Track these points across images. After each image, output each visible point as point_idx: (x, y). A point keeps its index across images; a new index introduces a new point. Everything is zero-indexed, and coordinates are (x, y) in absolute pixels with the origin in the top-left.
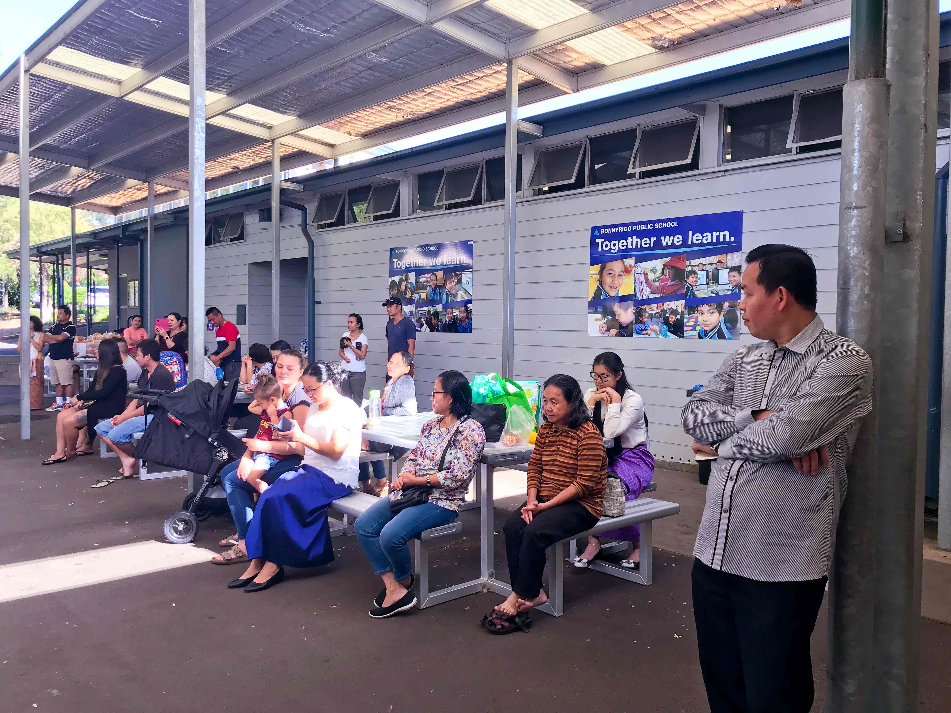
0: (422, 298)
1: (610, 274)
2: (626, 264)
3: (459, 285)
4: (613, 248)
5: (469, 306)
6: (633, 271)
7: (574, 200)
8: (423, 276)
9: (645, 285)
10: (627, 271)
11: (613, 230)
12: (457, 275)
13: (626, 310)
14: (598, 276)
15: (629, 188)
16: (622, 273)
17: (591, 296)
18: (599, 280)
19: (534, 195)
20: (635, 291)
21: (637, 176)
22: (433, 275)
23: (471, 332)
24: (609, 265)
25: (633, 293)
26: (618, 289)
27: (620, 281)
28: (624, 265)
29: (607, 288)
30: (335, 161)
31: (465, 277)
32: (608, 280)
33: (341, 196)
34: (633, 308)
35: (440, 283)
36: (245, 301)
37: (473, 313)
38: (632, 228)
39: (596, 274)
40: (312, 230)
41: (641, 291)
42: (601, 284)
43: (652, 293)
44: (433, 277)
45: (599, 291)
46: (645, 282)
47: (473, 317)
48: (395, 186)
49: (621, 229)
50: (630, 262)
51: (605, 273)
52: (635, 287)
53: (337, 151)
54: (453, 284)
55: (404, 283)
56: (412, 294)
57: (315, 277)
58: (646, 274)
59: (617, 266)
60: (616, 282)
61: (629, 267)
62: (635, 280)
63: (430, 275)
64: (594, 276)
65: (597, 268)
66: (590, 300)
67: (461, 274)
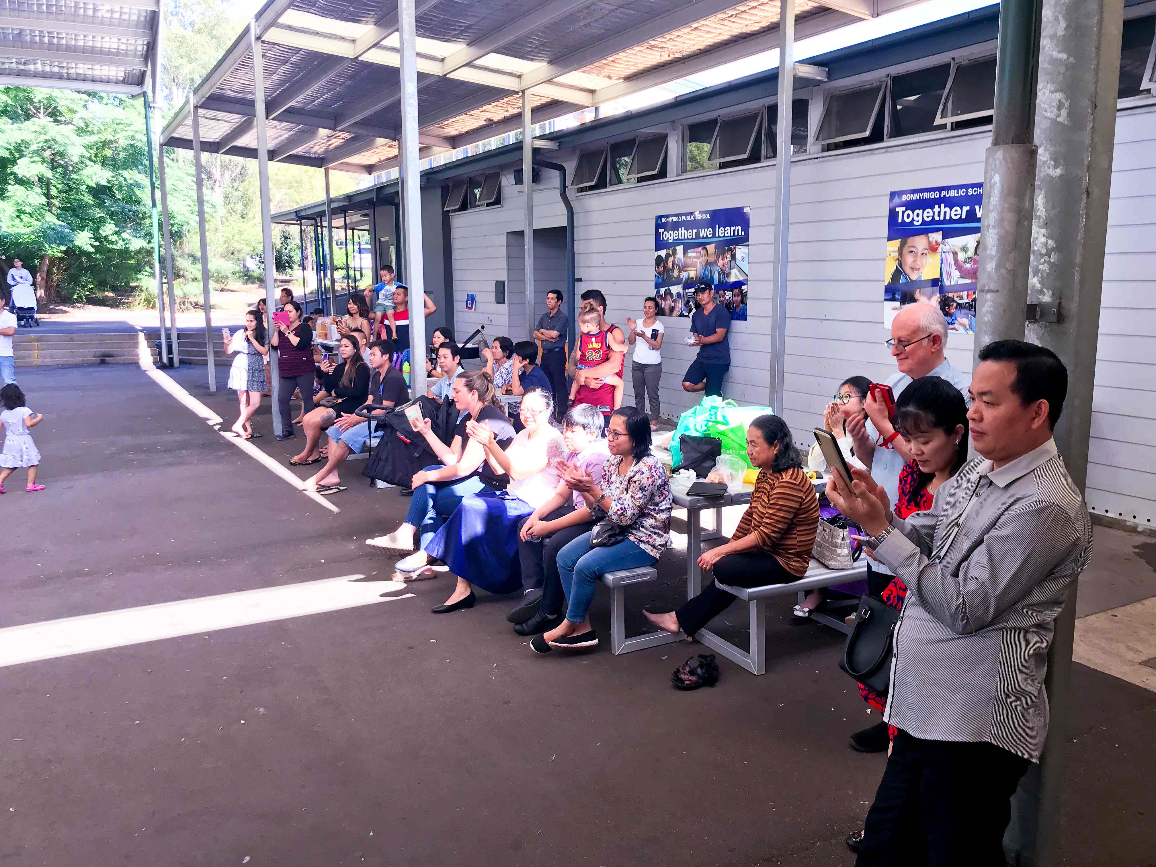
0: (690, 277)
1: (912, 252)
2: (931, 239)
3: (733, 262)
4: (916, 218)
5: (744, 287)
6: (939, 250)
7: (872, 157)
8: (693, 250)
9: (954, 267)
10: (933, 248)
11: (916, 197)
12: (731, 250)
13: (930, 298)
14: (897, 254)
15: (938, 142)
16: (926, 251)
17: (888, 280)
18: (898, 259)
19: (823, 151)
20: (941, 274)
21: (949, 127)
22: (703, 249)
23: (745, 319)
24: (911, 241)
25: (938, 276)
26: (921, 270)
27: (924, 261)
28: (929, 241)
29: (908, 270)
30: (597, 109)
31: (741, 252)
32: (909, 259)
33: (602, 152)
34: (938, 295)
35: (712, 259)
36: (503, 276)
37: (748, 296)
38: (940, 194)
39: (894, 252)
40: (571, 193)
41: (949, 274)
42: (900, 264)
43: (962, 277)
44: (703, 252)
45: (897, 273)
46: (953, 262)
47: (749, 302)
48: (662, 139)
49: (926, 195)
50: (936, 237)
51: (906, 250)
52: (941, 269)
53: (599, 96)
54: (726, 260)
55: (671, 259)
56: (679, 272)
57: (575, 250)
58: (955, 254)
59: (920, 242)
60: (919, 262)
61: (934, 243)
62: (942, 260)
63: (700, 249)
64: (892, 254)
65: (896, 244)
66: (886, 284)
67: (735, 248)
